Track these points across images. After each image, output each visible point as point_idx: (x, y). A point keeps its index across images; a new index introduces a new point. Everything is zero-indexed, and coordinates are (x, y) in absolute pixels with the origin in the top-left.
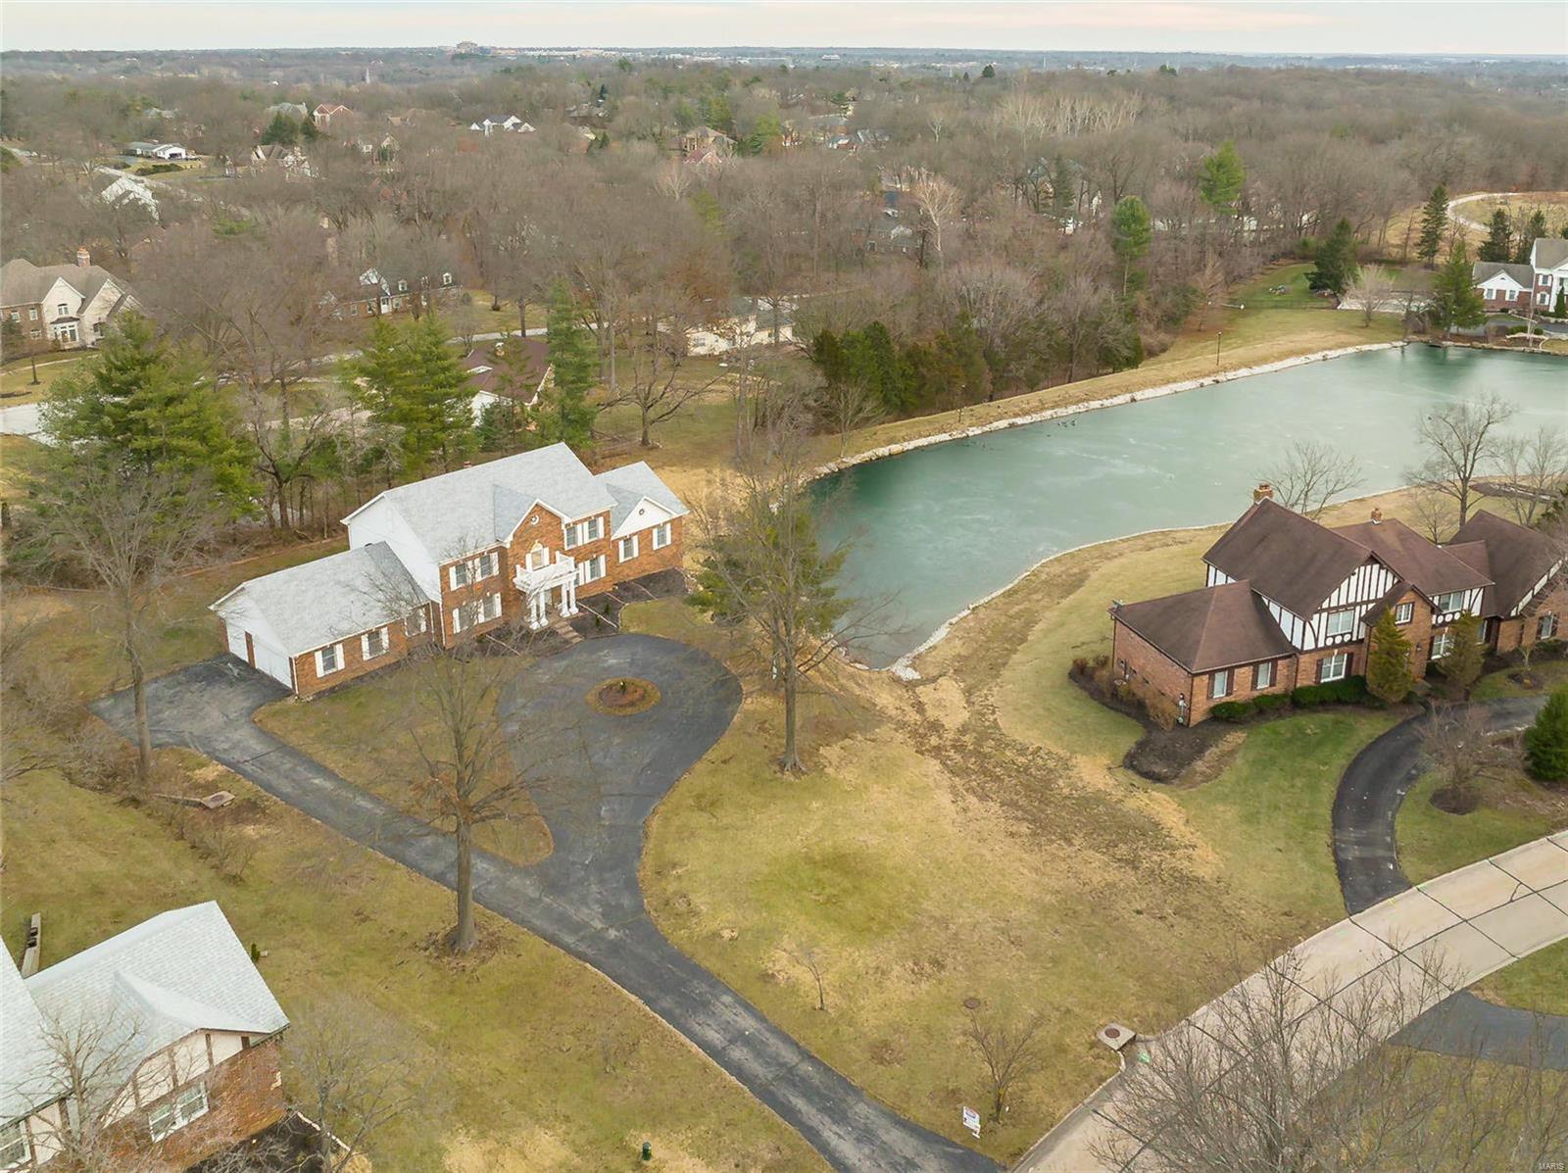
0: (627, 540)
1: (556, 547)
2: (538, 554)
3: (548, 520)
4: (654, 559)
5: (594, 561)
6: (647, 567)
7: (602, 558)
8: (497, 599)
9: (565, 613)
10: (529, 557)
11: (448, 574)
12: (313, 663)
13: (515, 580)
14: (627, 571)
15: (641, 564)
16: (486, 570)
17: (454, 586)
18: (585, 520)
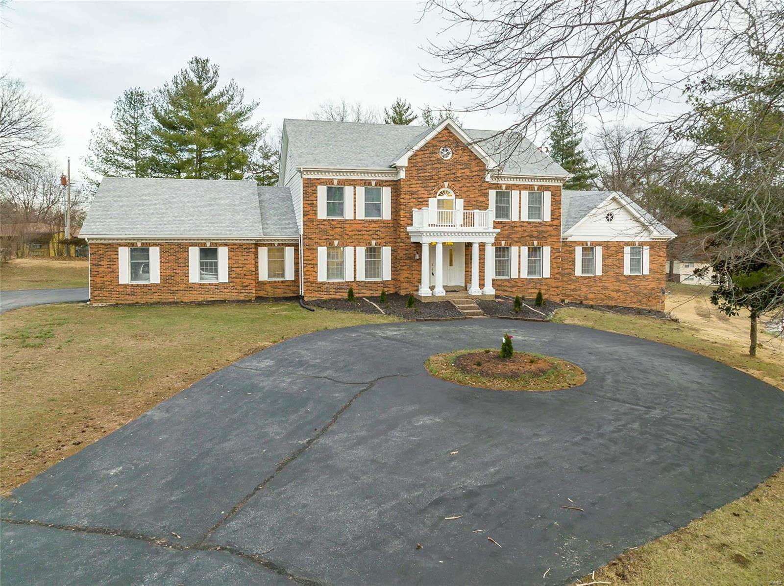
0: (588, 249)
1: (476, 203)
2: (450, 205)
3: (465, 158)
4: (624, 287)
5: (534, 252)
6: (614, 295)
7: (547, 250)
8: (386, 253)
9: (475, 290)
10: (433, 202)
11: (315, 192)
12: (114, 261)
13: (409, 229)
14: (584, 291)
15: (605, 288)
16: (373, 207)
17: (322, 213)
18: (525, 187)
